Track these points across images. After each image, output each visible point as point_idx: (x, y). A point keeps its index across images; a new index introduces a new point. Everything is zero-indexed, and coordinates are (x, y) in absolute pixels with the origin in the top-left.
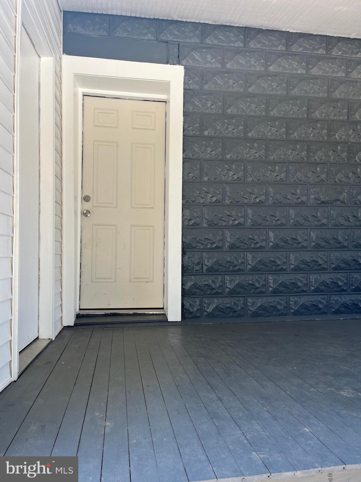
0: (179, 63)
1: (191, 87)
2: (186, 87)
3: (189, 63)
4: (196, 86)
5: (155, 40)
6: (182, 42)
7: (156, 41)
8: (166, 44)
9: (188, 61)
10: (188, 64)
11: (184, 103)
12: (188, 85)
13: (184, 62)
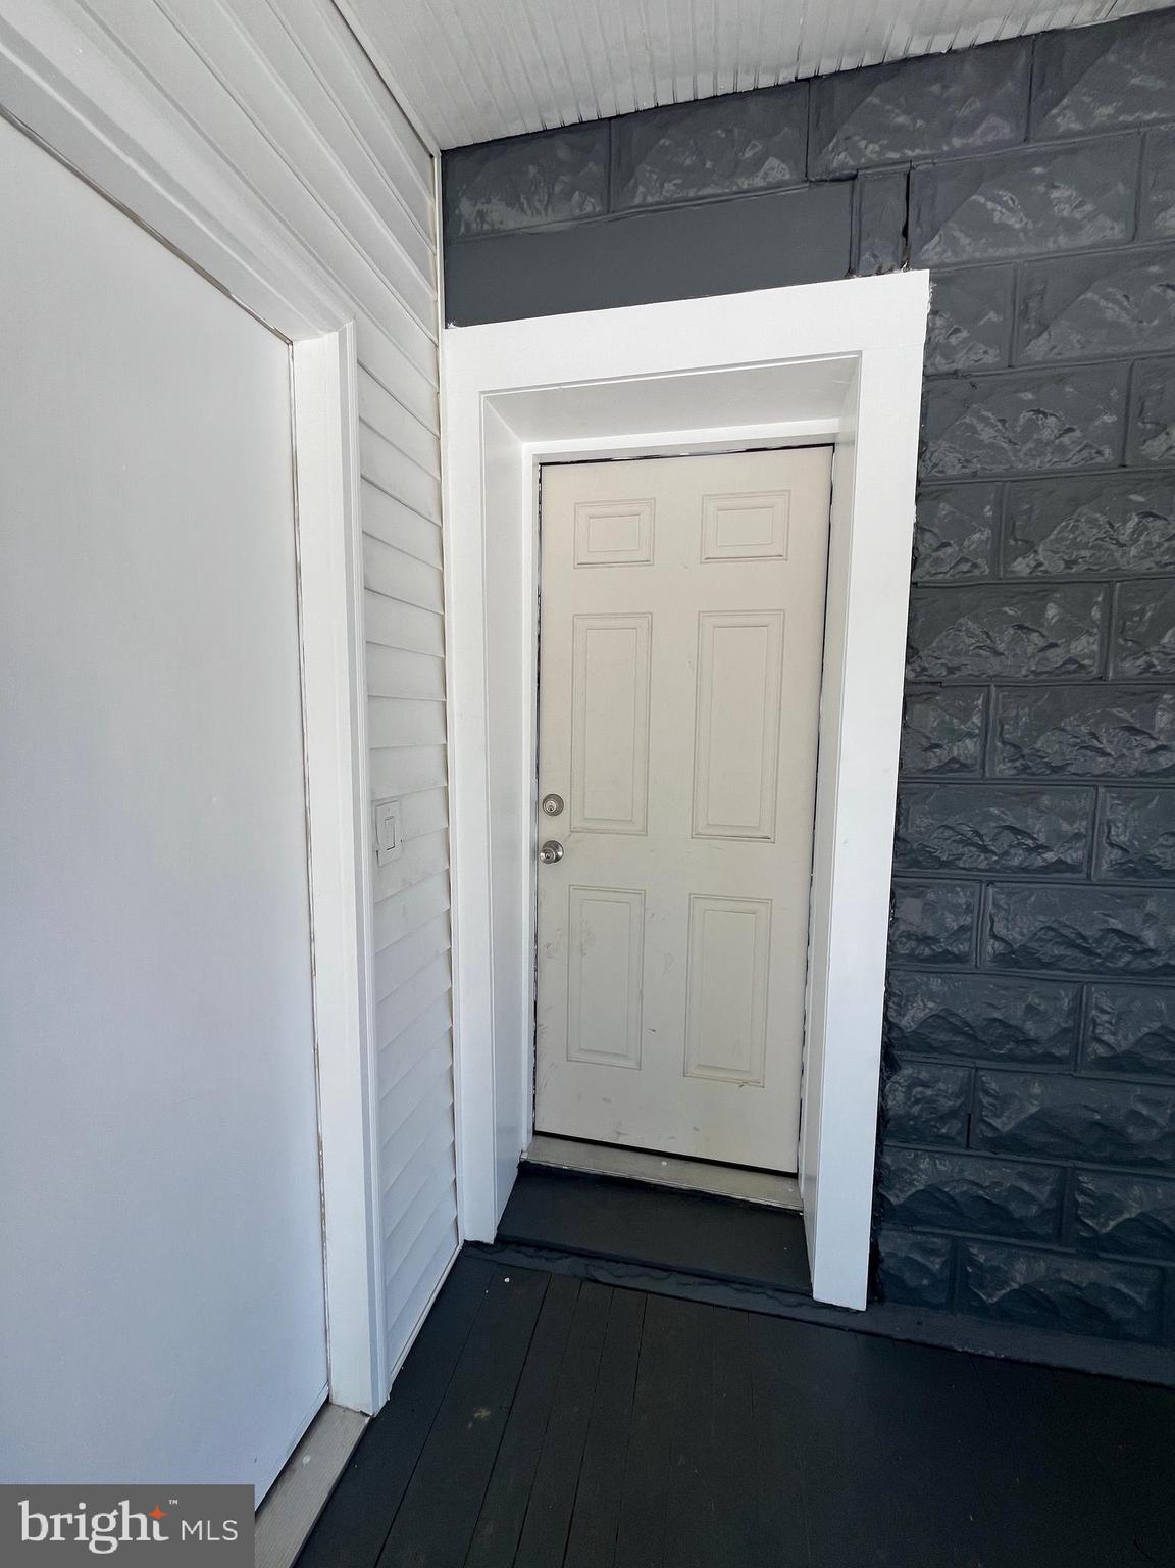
0: (906, 261)
1: (961, 362)
2: (933, 365)
3: (955, 253)
4: (985, 352)
5: (797, 183)
6: (926, 157)
7: (806, 181)
8: (847, 185)
9: (952, 243)
10: (949, 257)
11: (922, 443)
12: (945, 357)
13: (933, 249)
